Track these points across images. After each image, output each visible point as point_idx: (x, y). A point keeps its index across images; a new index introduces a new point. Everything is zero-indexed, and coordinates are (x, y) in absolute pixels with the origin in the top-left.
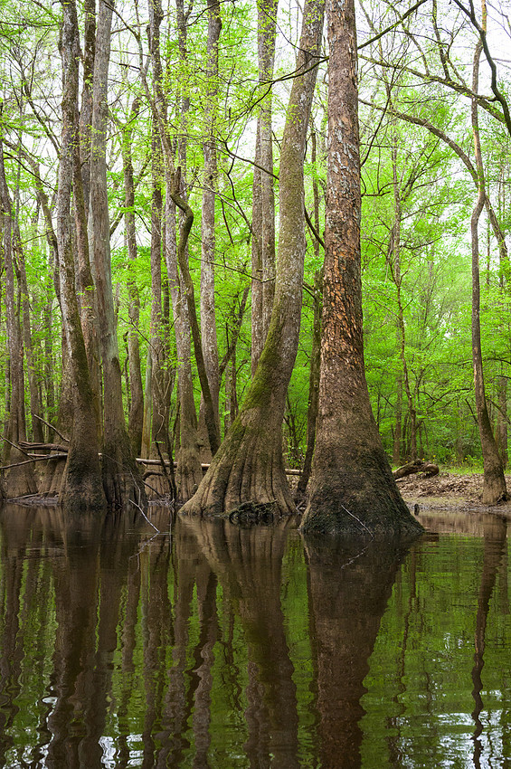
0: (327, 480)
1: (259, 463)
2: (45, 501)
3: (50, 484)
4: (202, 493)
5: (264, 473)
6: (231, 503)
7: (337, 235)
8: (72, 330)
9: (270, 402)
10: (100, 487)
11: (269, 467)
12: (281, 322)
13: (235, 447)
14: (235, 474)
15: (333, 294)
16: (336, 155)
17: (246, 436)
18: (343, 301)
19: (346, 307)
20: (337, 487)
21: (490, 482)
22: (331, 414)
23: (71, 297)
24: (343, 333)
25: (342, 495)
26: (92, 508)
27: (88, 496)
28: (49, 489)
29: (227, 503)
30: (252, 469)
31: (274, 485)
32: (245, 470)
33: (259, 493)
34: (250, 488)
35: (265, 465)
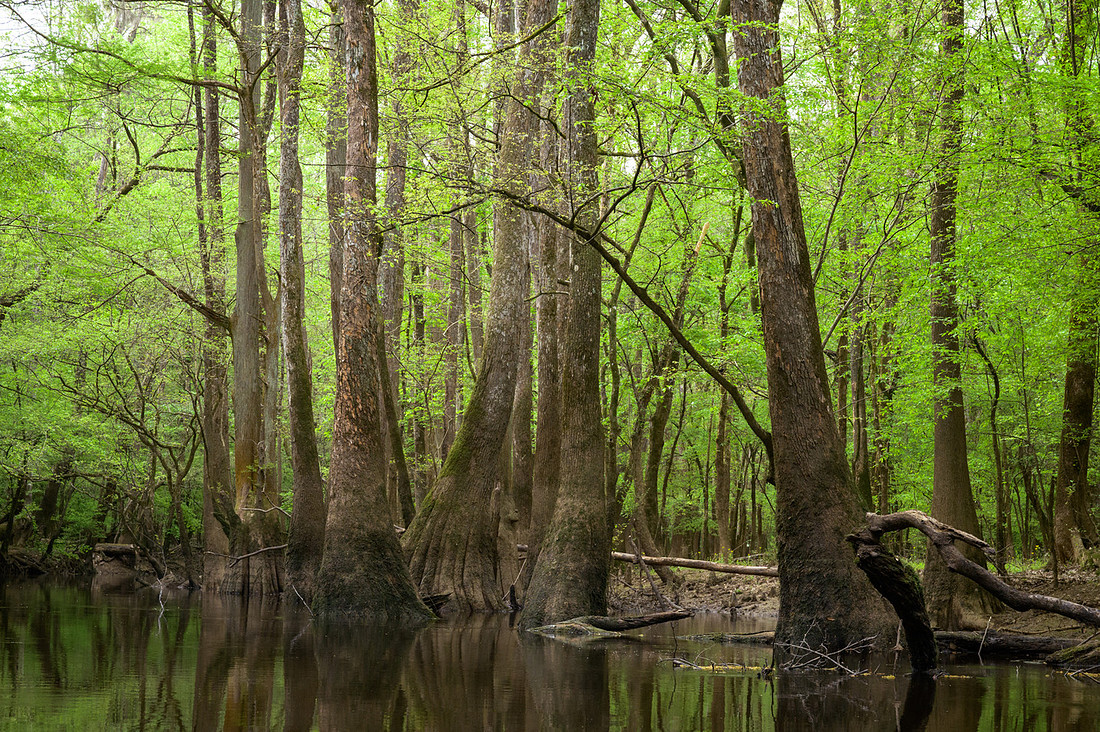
1: (448, 546)
5: (453, 559)
8: (292, 369)
9: (469, 469)
11: (461, 551)
12: (487, 367)
14: (415, 559)
15: (341, 373)
17: (435, 512)
25: (333, 578)
30: (438, 553)
31: (465, 574)
32: (429, 553)
33: (442, 583)
34: (433, 576)
35: (455, 548)
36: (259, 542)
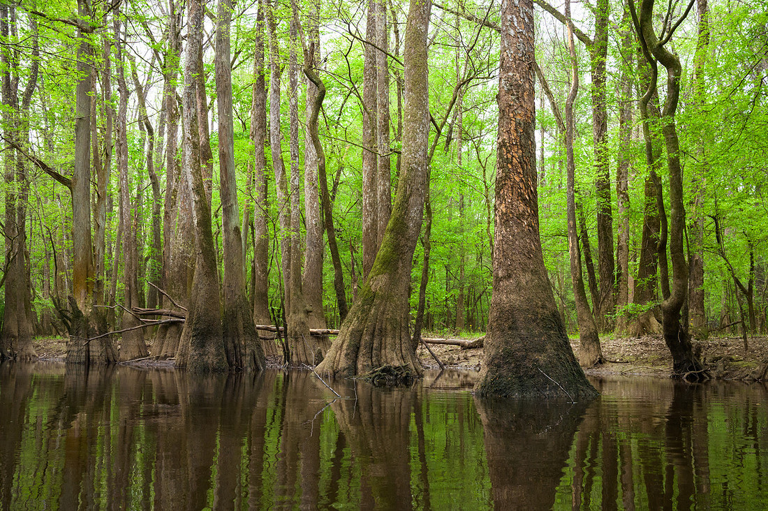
0: (507, 343)
1: (389, 327)
2: (158, 364)
3: (162, 348)
4: (334, 354)
5: (393, 337)
6: (363, 366)
7: (513, 97)
8: (197, 199)
9: (398, 268)
10: (222, 351)
11: (398, 331)
12: (408, 193)
13: (365, 312)
14: (366, 338)
15: (509, 156)
16: (512, 18)
17: (377, 301)
18: (520, 163)
19: (523, 168)
20: (519, 350)
21: (586, 346)
22: (509, 276)
23: (196, 168)
24: (521, 195)
25: (524, 358)
26: (215, 370)
27: (211, 359)
28: (160, 352)
29: (360, 366)
30: (382, 332)
31: (403, 349)
32: (376, 333)
33: (389, 356)
34: (380, 351)
35: (394, 329)
36: (96, 328)
